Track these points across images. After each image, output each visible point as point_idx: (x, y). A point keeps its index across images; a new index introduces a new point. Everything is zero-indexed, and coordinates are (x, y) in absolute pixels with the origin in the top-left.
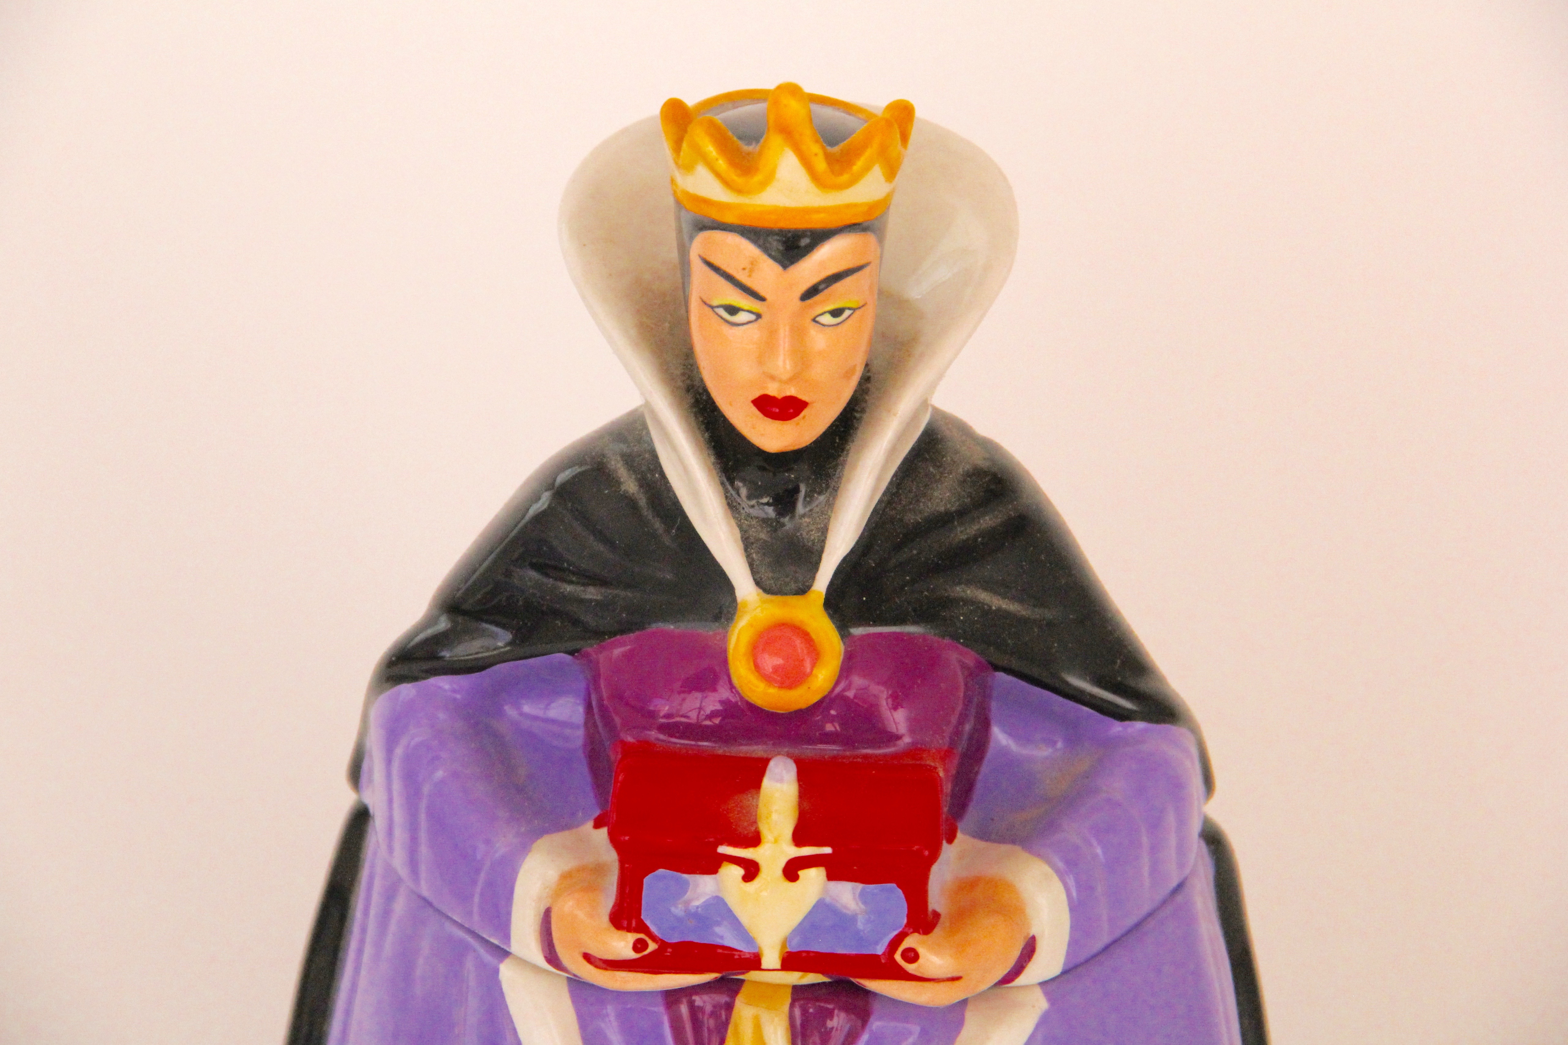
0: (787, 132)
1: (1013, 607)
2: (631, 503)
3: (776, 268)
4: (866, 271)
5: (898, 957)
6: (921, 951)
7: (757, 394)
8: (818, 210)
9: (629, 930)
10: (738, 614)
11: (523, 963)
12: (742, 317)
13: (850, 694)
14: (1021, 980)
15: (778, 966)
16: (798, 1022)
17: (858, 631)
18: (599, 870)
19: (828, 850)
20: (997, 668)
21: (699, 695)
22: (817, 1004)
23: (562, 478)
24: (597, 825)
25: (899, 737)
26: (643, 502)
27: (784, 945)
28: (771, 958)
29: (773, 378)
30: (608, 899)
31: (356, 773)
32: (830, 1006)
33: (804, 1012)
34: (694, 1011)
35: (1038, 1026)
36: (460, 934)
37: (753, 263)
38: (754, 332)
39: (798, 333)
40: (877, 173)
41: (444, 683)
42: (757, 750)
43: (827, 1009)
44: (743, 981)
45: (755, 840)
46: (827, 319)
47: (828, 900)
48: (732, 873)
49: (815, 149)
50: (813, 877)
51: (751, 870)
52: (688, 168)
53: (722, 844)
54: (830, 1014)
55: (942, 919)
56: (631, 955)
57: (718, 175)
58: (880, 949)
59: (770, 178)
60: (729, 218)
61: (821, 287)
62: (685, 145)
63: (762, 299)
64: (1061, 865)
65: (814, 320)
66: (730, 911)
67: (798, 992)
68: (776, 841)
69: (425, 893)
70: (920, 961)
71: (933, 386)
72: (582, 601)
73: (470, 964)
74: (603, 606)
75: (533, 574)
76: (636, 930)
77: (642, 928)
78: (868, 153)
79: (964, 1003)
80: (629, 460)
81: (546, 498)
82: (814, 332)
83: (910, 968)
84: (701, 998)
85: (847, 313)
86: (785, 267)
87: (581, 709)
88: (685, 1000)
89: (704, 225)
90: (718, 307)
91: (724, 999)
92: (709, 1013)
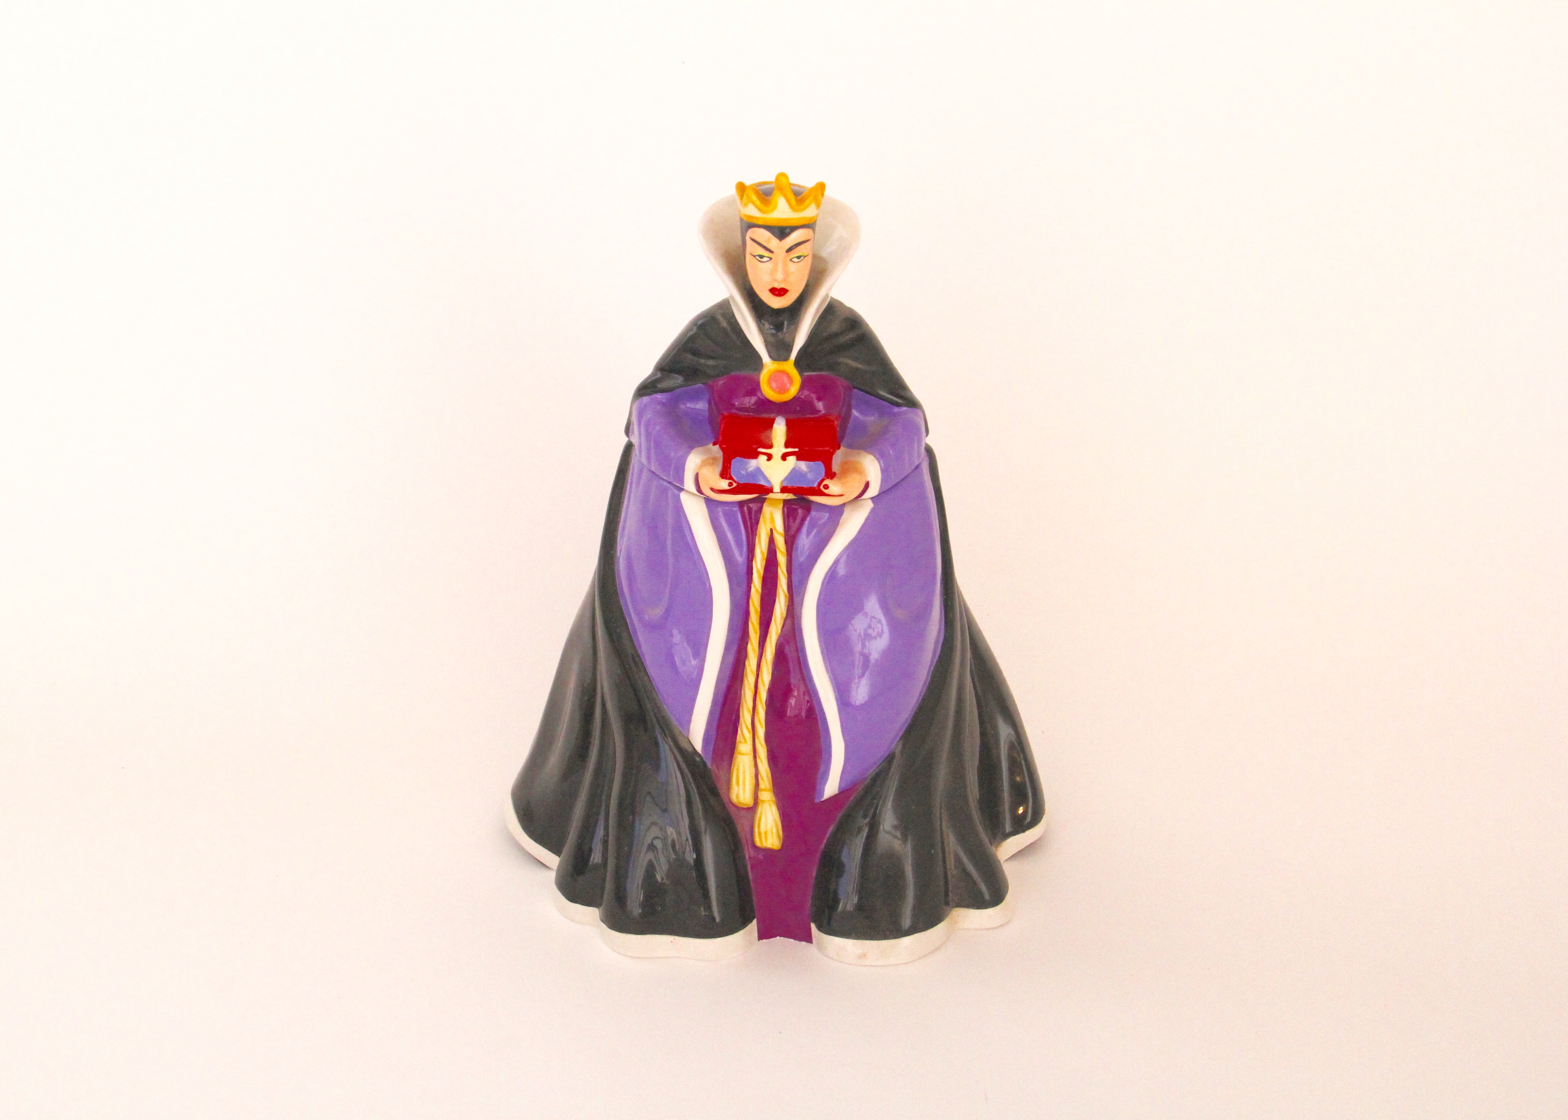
0: (781, 190)
1: (859, 366)
2: (724, 329)
3: (778, 241)
4: (809, 242)
5: (822, 487)
6: (830, 485)
7: (770, 287)
8: (792, 219)
9: (726, 478)
10: (764, 368)
11: (688, 492)
12: (765, 259)
13: (803, 397)
14: (864, 497)
15: (779, 491)
16: (786, 512)
17: (806, 374)
18: (714, 459)
19: (797, 450)
20: (855, 388)
21: (749, 398)
22: (792, 506)
23: (699, 323)
24: (714, 444)
25: (820, 411)
26: (729, 329)
27: (782, 483)
28: (777, 489)
29: (776, 281)
30: (719, 468)
31: (628, 431)
32: (797, 506)
33: (788, 508)
34: (750, 509)
35: (870, 513)
36: (665, 484)
37: (769, 239)
38: (769, 265)
39: (785, 265)
40: (813, 206)
41: (659, 396)
42: (772, 416)
43: (796, 508)
44: (766, 498)
45: (770, 446)
46: (795, 260)
47: (797, 468)
48: (763, 458)
49: (792, 197)
50: (792, 459)
51: (770, 457)
52: (745, 205)
53: (759, 448)
54: (796, 510)
55: (837, 475)
56: (728, 488)
57: (757, 207)
58: (815, 485)
59: (775, 207)
60: (760, 223)
61: (794, 247)
62: (745, 197)
63: (772, 252)
64: (878, 456)
65: (791, 260)
66: (762, 472)
67: (786, 502)
68: (778, 446)
69: (653, 469)
70: (829, 489)
71: (830, 289)
72: (708, 366)
73: (670, 493)
74: (714, 367)
75: (690, 356)
76: (729, 479)
77: (731, 478)
78: (811, 198)
79: (844, 504)
80: (723, 315)
81: (695, 329)
82: (791, 264)
83: (826, 491)
84: (751, 504)
85: (803, 257)
86: (781, 240)
87: (707, 405)
88: (745, 505)
89: (751, 226)
90: (757, 256)
91: (759, 505)
92: (754, 510)
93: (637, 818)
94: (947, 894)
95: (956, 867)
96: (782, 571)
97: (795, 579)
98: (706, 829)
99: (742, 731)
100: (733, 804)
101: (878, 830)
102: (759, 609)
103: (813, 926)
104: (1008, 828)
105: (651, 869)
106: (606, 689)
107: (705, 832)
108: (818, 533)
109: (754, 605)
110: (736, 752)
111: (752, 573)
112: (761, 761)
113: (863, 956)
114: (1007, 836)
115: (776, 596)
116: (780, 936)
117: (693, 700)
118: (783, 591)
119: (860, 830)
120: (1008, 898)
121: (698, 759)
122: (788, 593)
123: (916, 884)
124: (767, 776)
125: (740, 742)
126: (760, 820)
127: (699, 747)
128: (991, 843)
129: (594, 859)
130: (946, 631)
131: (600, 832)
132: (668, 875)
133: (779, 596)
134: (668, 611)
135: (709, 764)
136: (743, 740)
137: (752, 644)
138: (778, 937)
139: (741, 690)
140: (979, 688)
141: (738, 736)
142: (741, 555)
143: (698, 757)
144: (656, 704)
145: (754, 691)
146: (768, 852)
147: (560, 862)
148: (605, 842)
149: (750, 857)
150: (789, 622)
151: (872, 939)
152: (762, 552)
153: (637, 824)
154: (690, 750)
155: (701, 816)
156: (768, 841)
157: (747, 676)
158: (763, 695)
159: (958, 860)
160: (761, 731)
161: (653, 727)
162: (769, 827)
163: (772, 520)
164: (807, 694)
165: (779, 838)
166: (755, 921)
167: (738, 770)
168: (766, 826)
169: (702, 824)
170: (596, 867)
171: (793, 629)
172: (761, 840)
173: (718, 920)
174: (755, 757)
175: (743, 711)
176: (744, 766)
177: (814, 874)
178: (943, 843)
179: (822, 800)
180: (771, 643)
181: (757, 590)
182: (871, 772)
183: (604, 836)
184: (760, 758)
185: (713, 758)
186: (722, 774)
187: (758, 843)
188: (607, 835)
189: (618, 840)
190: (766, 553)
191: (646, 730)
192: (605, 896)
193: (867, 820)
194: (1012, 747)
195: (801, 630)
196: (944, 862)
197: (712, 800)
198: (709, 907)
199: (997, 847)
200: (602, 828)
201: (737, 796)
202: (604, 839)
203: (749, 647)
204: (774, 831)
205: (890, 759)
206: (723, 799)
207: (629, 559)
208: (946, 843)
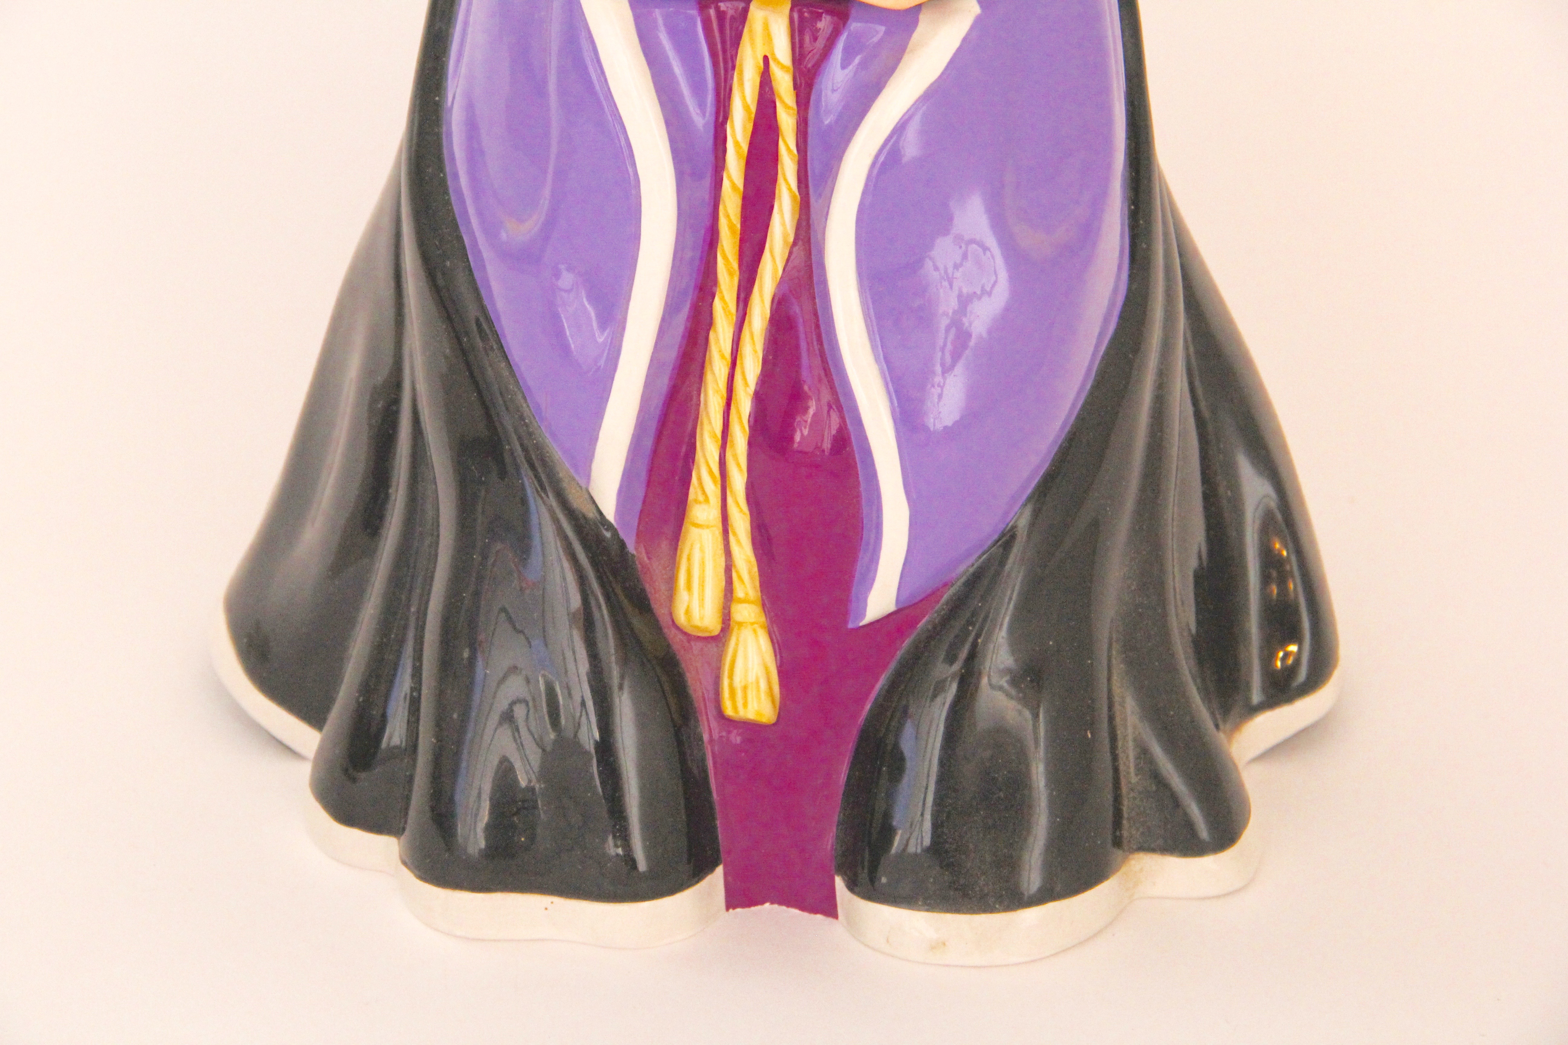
16: (796, 25)
22: (811, 9)
32: (820, 11)
33: (801, 17)
34: (721, 14)
35: (972, 28)
43: (818, 13)
54: (819, 16)
79: (919, 9)
84: (725, 4)
88: (713, 6)
91: (741, 5)
92: (728, 16)
93: (479, 655)
94: (1117, 823)
95: (1139, 770)
96: (788, 149)
97: (814, 167)
98: (622, 677)
99: (699, 479)
100: (678, 628)
101: (977, 687)
102: (739, 226)
103: (839, 883)
104: (1256, 697)
105: (505, 771)
106: (422, 388)
107: (621, 687)
108: (863, 65)
109: (728, 216)
110: (686, 520)
111: (725, 151)
112: (738, 542)
113: (939, 945)
114: (1254, 710)
115: (774, 198)
116: (772, 903)
117: (598, 413)
118: (790, 189)
119: (940, 688)
120: (1249, 837)
121: (608, 535)
122: (799, 191)
123: (1052, 802)
124: (750, 572)
125: (696, 501)
126: (733, 662)
127: (609, 510)
128: (1217, 726)
129: (390, 738)
130: (1132, 277)
131: (404, 684)
132: (545, 773)
133: (780, 197)
134: (550, 223)
135: (631, 547)
136: (701, 498)
137: (722, 299)
138: (767, 905)
139: (699, 395)
140: (1203, 405)
141: (692, 490)
142: (701, 105)
143: (607, 530)
144: (522, 418)
145: (725, 395)
146: (751, 728)
147: (323, 741)
148: (414, 704)
149: (711, 740)
150: (799, 251)
151: (958, 911)
152: (746, 107)
153: (480, 664)
154: (591, 514)
155: (613, 651)
156: (750, 706)
157: (711, 363)
158: (744, 404)
159: (1144, 752)
160: (738, 480)
161: (517, 468)
162: (751, 678)
163: (768, 37)
164: (834, 407)
165: (773, 702)
166: (720, 870)
167: (689, 559)
168: (746, 671)
169: (614, 672)
170: (394, 753)
171: (810, 267)
172: (735, 708)
173: (642, 866)
174: (726, 531)
175: (702, 435)
176: (702, 550)
177: (843, 778)
178: (1111, 719)
179: (862, 624)
180: (761, 296)
181: (734, 186)
182: (964, 569)
183: (412, 689)
184: (735, 534)
185: (638, 535)
186: (657, 568)
187: (729, 711)
188: (417, 687)
189: (440, 695)
190: (753, 109)
191: (503, 474)
192: (412, 813)
193: (956, 667)
194: (1268, 526)
195: (822, 266)
196: (1115, 758)
197: (637, 622)
198: (623, 836)
199: (1230, 735)
200: (409, 670)
201: (688, 612)
202: (411, 695)
203: (717, 304)
204: (763, 685)
205: (1007, 540)
206: (659, 619)
207: (472, 127)
208: (1118, 720)
